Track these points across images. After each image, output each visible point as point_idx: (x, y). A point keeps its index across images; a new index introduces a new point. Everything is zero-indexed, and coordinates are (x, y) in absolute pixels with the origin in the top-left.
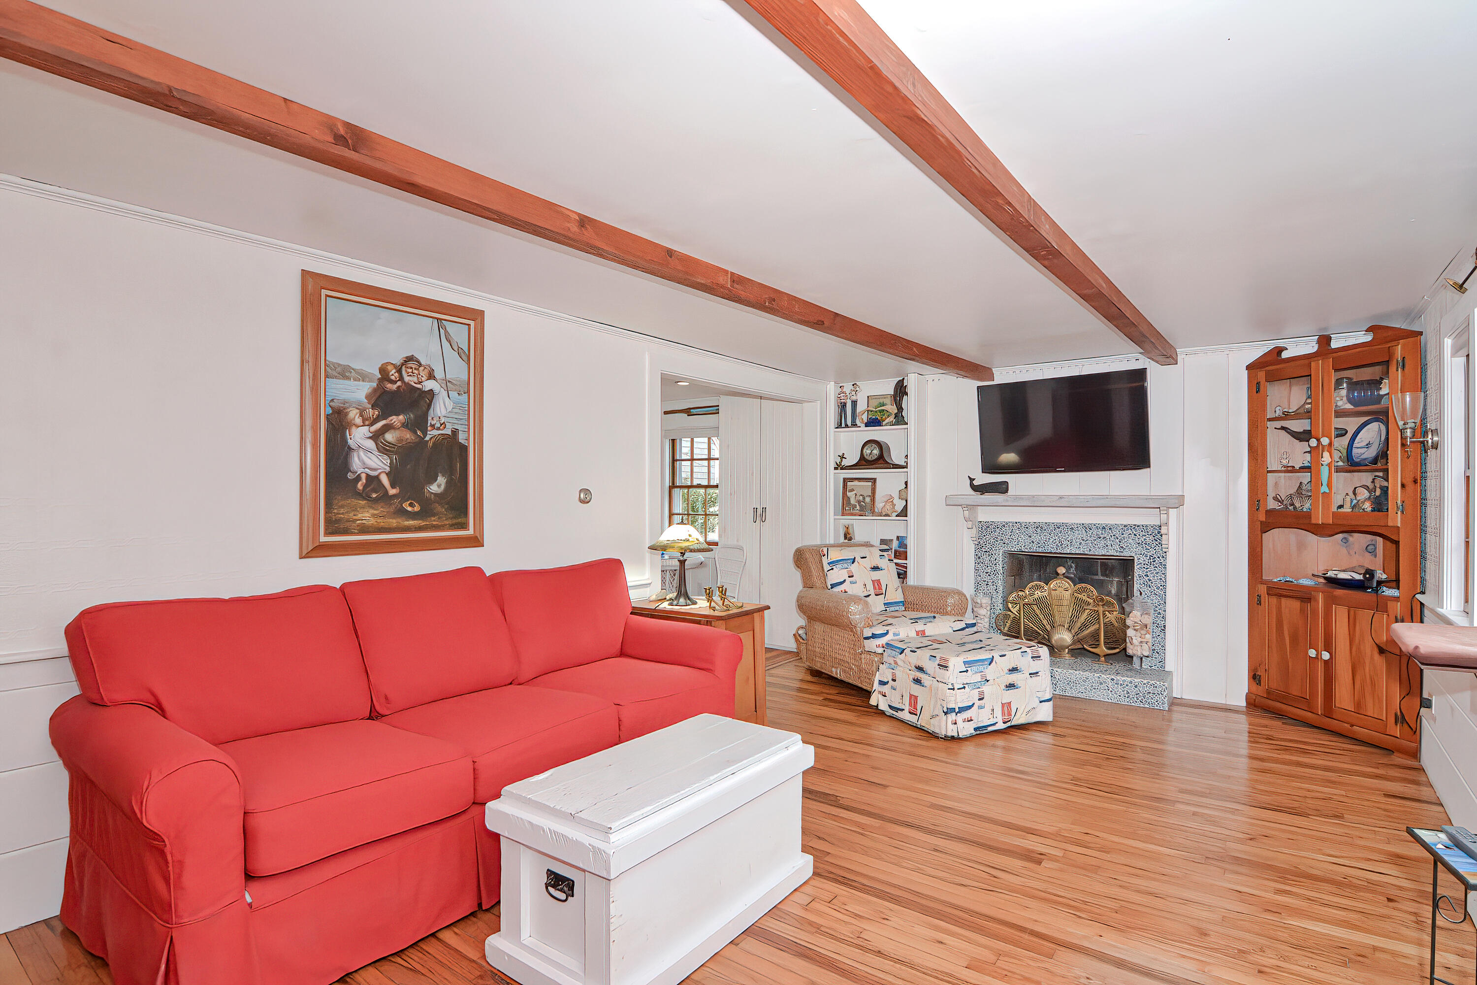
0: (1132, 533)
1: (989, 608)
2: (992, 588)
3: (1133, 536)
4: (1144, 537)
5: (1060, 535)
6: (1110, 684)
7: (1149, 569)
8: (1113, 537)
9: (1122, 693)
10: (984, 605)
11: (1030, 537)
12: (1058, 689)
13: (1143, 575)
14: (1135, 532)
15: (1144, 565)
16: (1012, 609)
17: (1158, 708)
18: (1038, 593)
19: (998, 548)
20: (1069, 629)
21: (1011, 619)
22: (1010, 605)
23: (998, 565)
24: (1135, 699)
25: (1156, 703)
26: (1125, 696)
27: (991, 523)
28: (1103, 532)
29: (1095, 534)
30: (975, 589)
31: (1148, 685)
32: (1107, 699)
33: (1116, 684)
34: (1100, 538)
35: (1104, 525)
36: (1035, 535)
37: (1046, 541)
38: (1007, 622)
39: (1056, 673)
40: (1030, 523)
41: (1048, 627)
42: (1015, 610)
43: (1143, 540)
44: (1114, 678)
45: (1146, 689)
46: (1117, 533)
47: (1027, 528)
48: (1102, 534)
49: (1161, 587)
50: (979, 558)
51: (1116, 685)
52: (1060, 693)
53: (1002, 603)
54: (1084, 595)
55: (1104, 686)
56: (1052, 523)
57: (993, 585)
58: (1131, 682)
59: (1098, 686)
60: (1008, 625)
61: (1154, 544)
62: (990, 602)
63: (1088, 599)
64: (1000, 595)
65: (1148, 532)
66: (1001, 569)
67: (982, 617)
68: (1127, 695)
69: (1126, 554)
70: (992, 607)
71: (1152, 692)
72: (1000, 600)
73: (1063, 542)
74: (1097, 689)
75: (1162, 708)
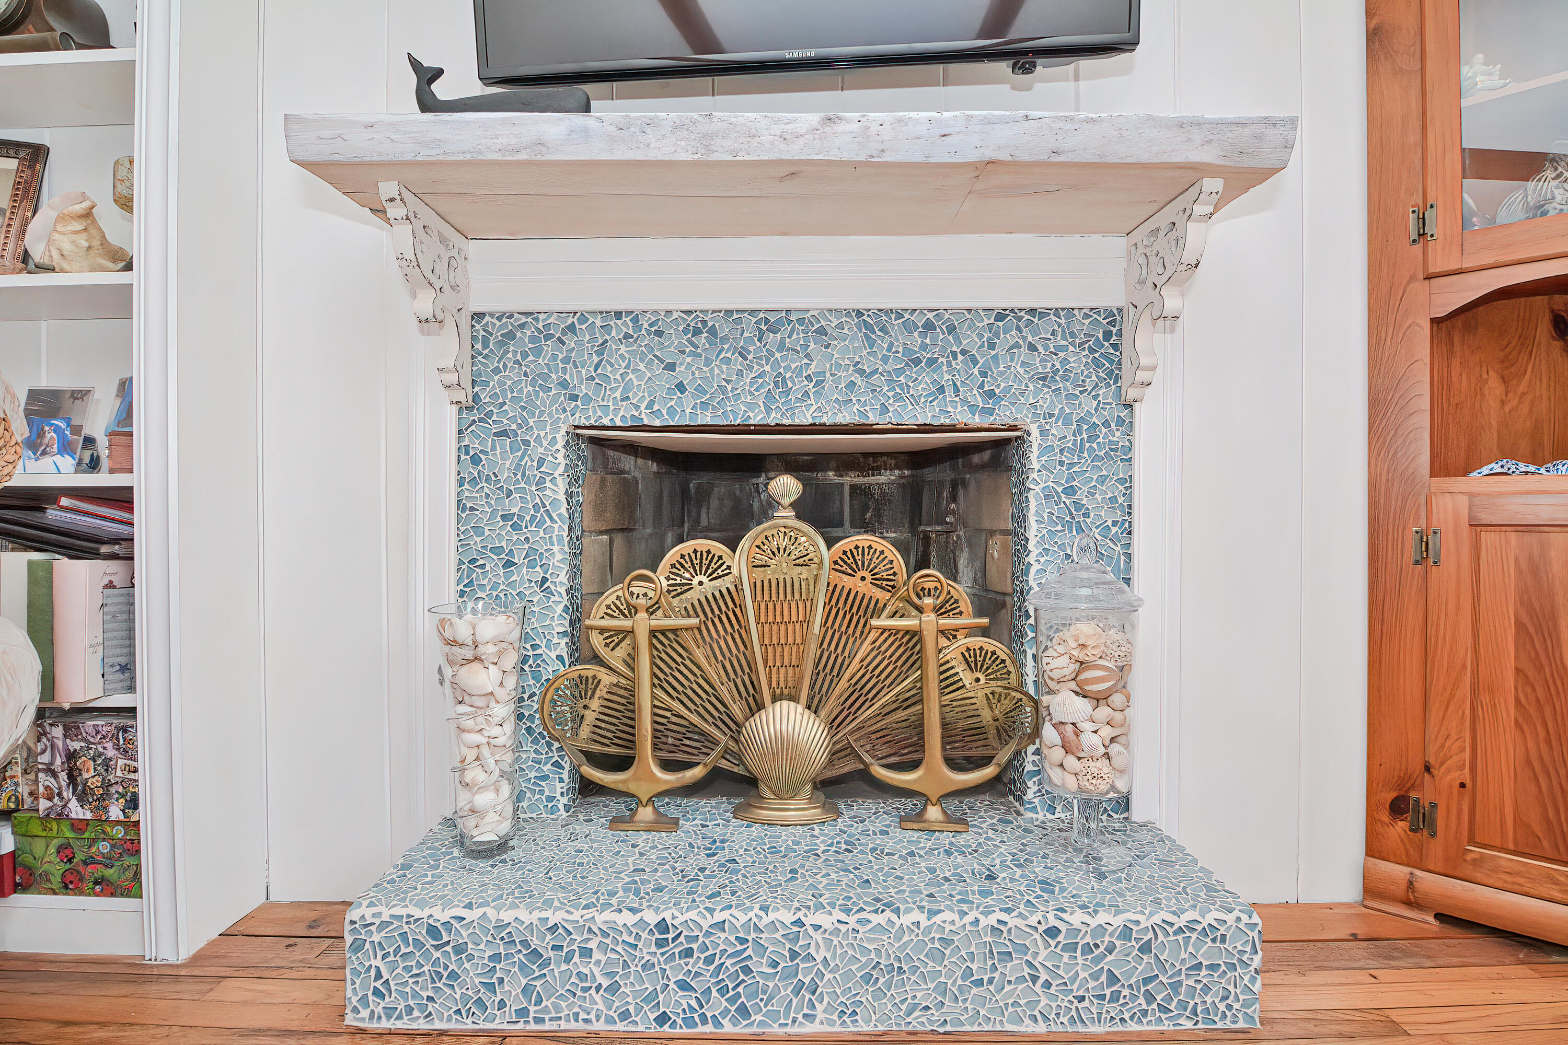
0: (1021, 342)
1: (511, 659)
2: (523, 575)
3: (1024, 350)
4: (1061, 355)
5: (778, 355)
6: (1043, 953)
7: (1076, 469)
8: (960, 357)
9: (1092, 984)
10: (488, 650)
11: (671, 367)
12: (820, 1008)
13: (1060, 489)
14: (1030, 339)
15: (1062, 451)
16: (603, 652)
17: (1228, 1024)
18: (701, 583)
19: (551, 416)
20: (813, 707)
21: (601, 692)
22: (597, 640)
23: (548, 484)
24: (1142, 1000)
25: (1222, 1007)
26: (1103, 997)
27: (523, 319)
28: (928, 341)
29: (901, 349)
30: (461, 587)
31: (1194, 936)
32: (1027, 1021)
33: (1066, 948)
34: (917, 361)
35: (930, 315)
36: (689, 360)
37: (728, 381)
38: (585, 707)
39: (817, 936)
40: (669, 312)
41: (737, 710)
42: (616, 658)
43: (1058, 365)
44: (1059, 924)
45: (1183, 956)
46: (970, 340)
47: (659, 333)
48: (924, 347)
49: (1114, 530)
50: (475, 460)
51: (1066, 956)
52: (831, 1023)
53: (565, 634)
54: (863, 579)
55: (1014, 968)
56: (752, 312)
57: (531, 565)
58: (1126, 933)
59: (994, 968)
60: (590, 717)
61: (1094, 378)
62: (516, 634)
63: (874, 589)
64: (560, 603)
65: (1072, 334)
66: (562, 498)
67: (480, 702)
68: (1108, 992)
69: (1004, 415)
70: (531, 653)
71: (1205, 963)
72: (560, 625)
73: (790, 385)
74: (991, 981)
75: (1241, 1025)
